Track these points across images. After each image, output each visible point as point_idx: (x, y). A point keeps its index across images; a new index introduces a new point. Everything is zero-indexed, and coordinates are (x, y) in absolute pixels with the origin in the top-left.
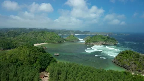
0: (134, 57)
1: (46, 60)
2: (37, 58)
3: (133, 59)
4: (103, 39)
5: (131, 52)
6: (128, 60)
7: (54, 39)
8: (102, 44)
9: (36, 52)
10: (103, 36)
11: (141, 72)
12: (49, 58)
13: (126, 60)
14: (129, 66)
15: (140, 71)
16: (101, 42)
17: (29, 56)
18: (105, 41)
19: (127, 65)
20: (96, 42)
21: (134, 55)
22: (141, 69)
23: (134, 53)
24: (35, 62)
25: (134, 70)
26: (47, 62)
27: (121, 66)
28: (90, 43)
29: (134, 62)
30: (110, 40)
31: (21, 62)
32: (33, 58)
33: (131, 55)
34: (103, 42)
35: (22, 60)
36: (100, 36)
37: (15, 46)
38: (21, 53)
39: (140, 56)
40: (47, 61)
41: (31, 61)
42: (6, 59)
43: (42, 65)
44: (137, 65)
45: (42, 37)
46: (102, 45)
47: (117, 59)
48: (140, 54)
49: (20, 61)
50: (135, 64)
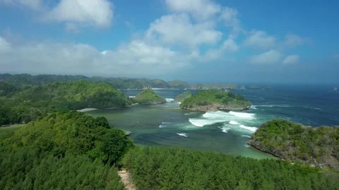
0: (290, 133)
1: (116, 142)
2: (94, 139)
3: (289, 136)
4: (219, 97)
5: (284, 122)
6: (281, 139)
7: (109, 100)
8: (218, 109)
9: (90, 126)
10: (219, 91)
11: (308, 161)
12: (122, 138)
13: (276, 138)
14: (283, 150)
15: (304, 159)
16: (216, 105)
17: (77, 135)
18: (225, 102)
19: (278, 148)
20: (205, 104)
21: (290, 129)
22: (306, 155)
23: (290, 125)
24: (91, 149)
25: (293, 157)
26: (119, 148)
27: (266, 152)
28: (191, 107)
29: (293, 141)
30: (235, 100)
31: (61, 149)
32: (85, 139)
33: (284, 129)
34: (219, 105)
35: (62, 146)
36: (213, 91)
37: (20, 118)
38: (57, 129)
39: (303, 130)
40: (118, 145)
41: (82, 146)
42: (21, 145)
43: (109, 155)
44: (298, 147)
45: (77, 95)
46: (219, 111)
47: (258, 138)
48: (303, 127)
49: (58, 146)
50: (294, 145)
